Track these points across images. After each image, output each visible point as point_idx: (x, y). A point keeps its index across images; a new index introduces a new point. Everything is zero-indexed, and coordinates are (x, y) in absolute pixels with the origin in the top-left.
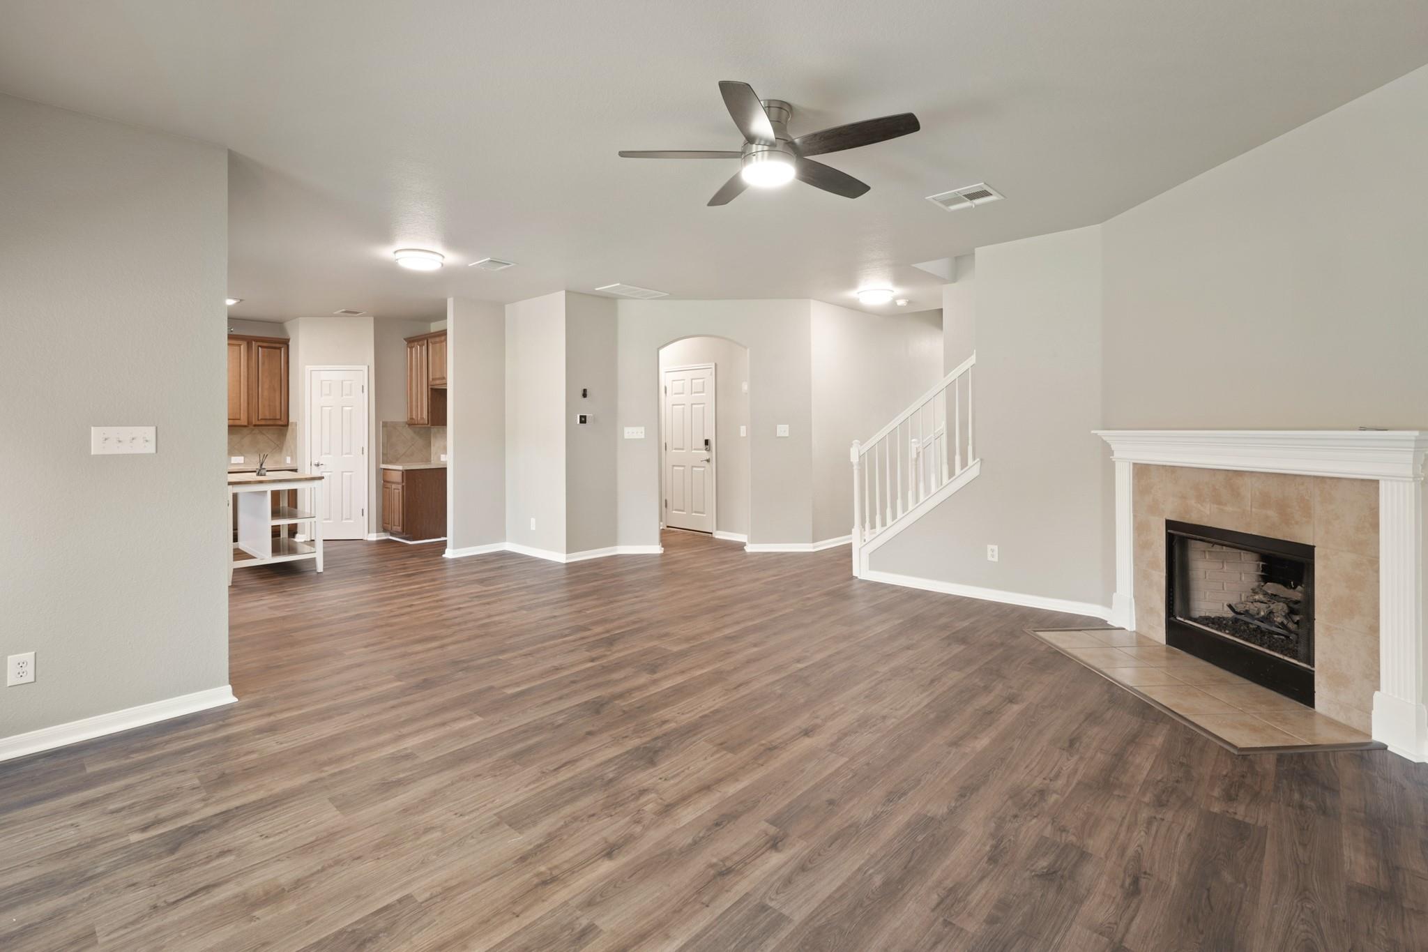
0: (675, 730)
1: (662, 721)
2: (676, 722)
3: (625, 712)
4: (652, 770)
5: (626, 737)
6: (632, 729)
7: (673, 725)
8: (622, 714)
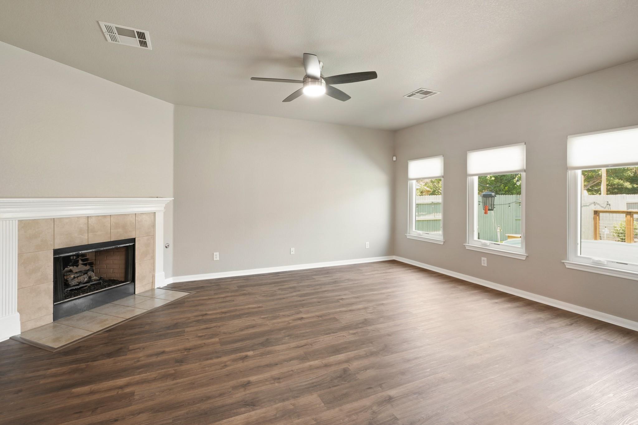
0: (351, 330)
1: (355, 334)
2: (349, 333)
3: (372, 343)
4: (367, 318)
5: (373, 331)
6: (370, 334)
7: (351, 332)
8: (373, 342)
